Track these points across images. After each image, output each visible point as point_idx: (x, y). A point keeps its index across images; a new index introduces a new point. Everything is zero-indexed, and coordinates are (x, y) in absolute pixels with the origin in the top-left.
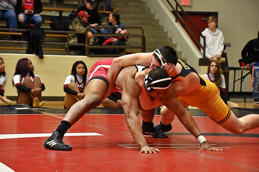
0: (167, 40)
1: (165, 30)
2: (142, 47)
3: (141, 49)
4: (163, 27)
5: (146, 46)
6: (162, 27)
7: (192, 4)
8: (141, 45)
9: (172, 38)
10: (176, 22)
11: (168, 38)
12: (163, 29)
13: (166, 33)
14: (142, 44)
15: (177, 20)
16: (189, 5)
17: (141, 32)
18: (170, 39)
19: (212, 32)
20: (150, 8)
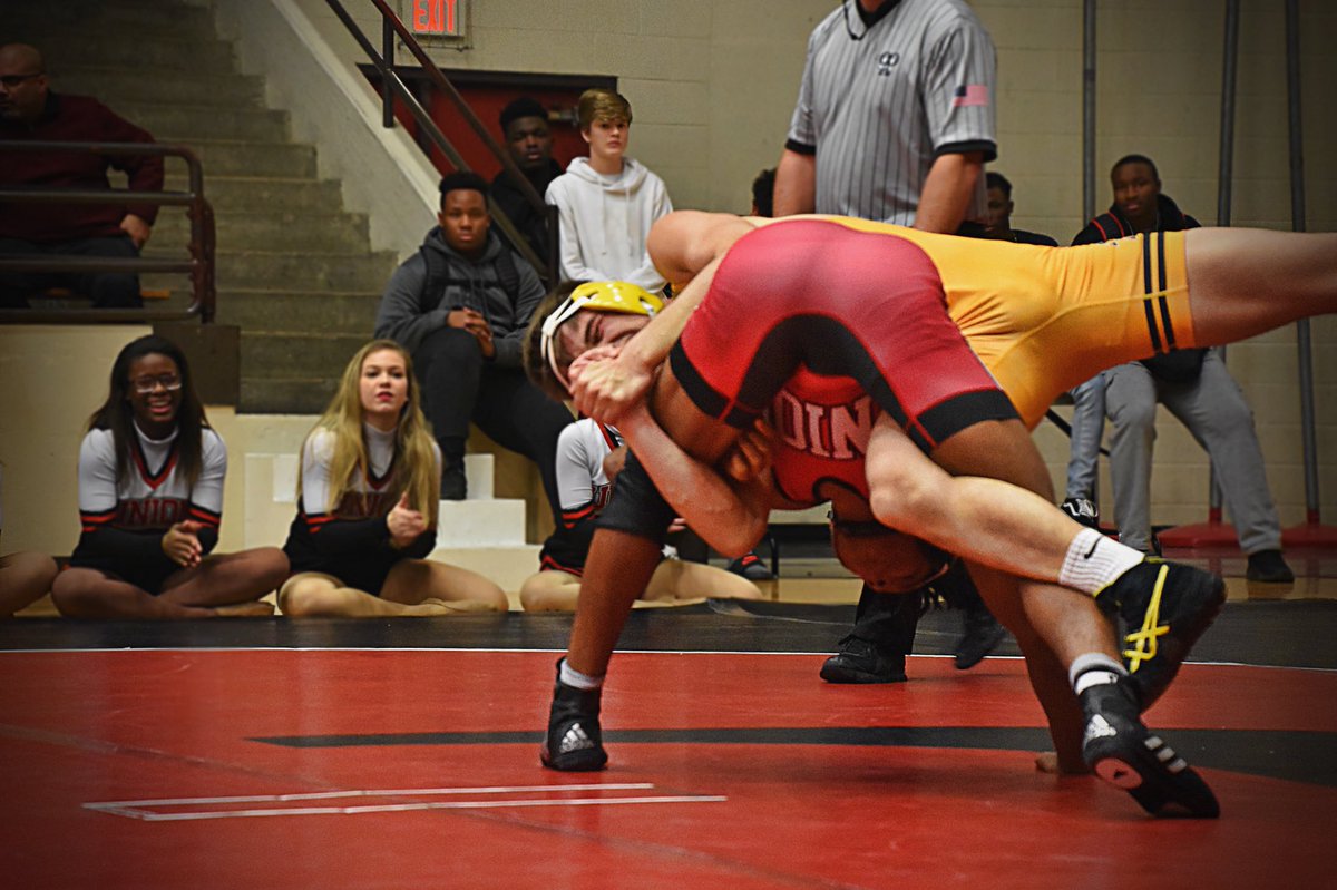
0: (336, 224)
1: (324, 171)
2: (195, 262)
3: (187, 275)
4: (315, 153)
5: (219, 264)
6: (310, 154)
7: (468, 27)
8: (189, 255)
9: (365, 219)
10: (388, 123)
11: (348, 217)
12: (313, 162)
13: (334, 185)
14: (192, 249)
15: (394, 113)
16: (453, 32)
17: (186, 178)
18: (357, 220)
19: (601, 179)
20: (230, 46)
